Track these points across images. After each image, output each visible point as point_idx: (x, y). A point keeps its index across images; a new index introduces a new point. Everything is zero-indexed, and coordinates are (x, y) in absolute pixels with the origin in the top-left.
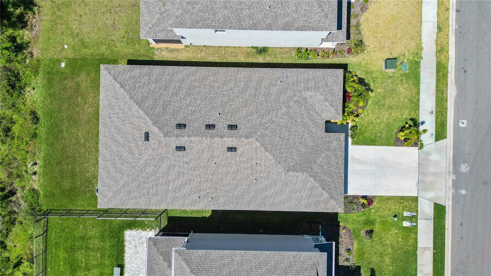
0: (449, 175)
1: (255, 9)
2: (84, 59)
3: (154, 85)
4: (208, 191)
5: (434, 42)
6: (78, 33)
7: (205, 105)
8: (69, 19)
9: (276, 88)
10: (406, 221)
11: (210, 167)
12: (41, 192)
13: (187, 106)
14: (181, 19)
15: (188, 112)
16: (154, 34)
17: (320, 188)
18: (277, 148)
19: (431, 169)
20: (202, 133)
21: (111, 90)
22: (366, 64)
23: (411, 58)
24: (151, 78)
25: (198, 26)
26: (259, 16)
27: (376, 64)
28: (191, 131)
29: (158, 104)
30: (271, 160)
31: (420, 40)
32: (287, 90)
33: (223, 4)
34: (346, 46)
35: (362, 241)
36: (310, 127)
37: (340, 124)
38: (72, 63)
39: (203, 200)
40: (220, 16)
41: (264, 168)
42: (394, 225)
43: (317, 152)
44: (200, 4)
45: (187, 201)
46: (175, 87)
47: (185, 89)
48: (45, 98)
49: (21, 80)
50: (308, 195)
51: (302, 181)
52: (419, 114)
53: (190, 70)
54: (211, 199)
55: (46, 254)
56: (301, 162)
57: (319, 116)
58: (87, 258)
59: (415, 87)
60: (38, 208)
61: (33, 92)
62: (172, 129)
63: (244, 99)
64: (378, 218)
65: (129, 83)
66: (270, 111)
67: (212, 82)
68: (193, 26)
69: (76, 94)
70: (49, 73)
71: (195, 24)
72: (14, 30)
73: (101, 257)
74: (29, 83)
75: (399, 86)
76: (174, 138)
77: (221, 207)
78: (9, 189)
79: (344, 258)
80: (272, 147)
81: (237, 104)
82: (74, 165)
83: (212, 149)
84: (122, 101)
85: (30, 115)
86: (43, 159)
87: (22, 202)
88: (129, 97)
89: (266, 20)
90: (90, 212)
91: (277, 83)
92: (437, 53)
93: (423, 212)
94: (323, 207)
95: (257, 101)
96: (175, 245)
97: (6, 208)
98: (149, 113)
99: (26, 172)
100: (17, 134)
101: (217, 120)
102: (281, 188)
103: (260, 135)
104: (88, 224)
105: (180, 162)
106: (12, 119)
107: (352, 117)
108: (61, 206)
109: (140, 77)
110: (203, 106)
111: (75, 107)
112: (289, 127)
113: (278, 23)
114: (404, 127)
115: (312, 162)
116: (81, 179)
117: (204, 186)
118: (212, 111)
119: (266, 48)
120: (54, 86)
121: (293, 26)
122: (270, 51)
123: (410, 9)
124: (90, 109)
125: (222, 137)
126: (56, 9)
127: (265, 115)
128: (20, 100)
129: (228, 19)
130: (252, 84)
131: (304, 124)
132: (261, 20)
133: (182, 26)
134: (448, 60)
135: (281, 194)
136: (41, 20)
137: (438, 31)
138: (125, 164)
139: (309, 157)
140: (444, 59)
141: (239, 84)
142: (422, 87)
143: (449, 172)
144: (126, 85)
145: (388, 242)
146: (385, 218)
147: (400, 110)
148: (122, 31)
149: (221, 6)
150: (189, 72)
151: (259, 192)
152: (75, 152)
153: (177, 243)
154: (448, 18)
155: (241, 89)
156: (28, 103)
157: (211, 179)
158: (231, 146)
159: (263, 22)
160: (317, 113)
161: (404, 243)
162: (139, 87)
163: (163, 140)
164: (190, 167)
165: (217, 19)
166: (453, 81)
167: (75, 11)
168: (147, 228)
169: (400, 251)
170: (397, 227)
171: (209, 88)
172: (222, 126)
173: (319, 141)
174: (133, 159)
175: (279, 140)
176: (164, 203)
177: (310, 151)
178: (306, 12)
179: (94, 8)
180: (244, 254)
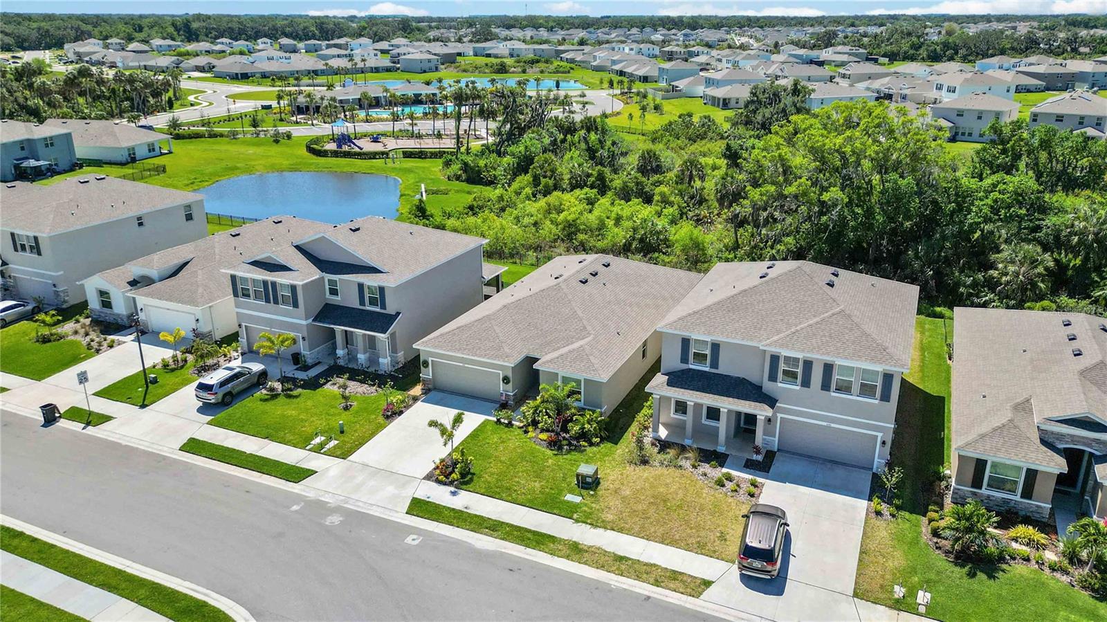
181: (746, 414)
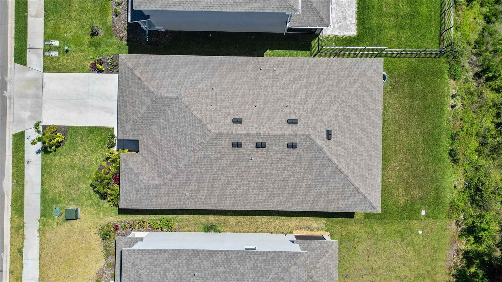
0: (11, 96)
1: (210, 272)
2: (401, 218)
3: (323, 190)
4: (264, 76)
5: (26, 237)
6: (407, 247)
7: (267, 169)
8: (417, 262)
9: (191, 188)
10: (56, 46)
11: (262, 102)
12: (446, 76)
13: (286, 168)
14: (290, 262)
15: (285, 161)
16: (323, 246)
17: (143, 80)
18: (189, 123)
19: (29, 101)
20: (270, 139)
21: (369, 186)
22: (99, 214)
23: (50, 221)
24: (326, 198)
25: (273, 254)
26: (206, 266)
27: (87, 214)
28: (282, 140)
29: (318, 170)
30: (196, 109)
31: (41, 240)
32: (180, 185)
33: (245, 277)
34: (120, 233)
35: (103, 25)
36: (154, 145)
37: (125, 150)
38: (413, 214)
39: (270, 67)
40: (249, 265)
41: (203, 101)
42: (69, 42)
43: (147, 118)
44: (270, 278)
45: (288, 66)
46: (300, 188)
47: (290, 186)
48: (443, 177)
49: (469, 196)
50: (156, 72)
51: (163, 87)
52: (42, 160)
53: (284, 207)
54: (261, 68)
55: (441, 10)
56: (164, 108)
57: (146, 157)
58: (397, 6)
59: (46, 189)
60: (450, 59)
61: (456, 183)
62: (302, 142)
63: (225, 175)
64: (86, 49)
65: (350, 193)
66: (197, 162)
67: (260, 194)
68: (278, 254)
69: (409, 181)
70: (438, 204)
71: (275, 256)
72: (477, 250)
73: (382, 7)
74: (460, 193)
75: (63, 190)
76: (299, 133)
77: (252, 59)
78: (481, 80)
79: (122, 6)
80: (194, 123)
81: (233, 170)
82: (411, 105)
83: (259, 121)
84: (357, 173)
85: (458, 159)
86: (444, 112)
87: (467, 66)
88: (349, 177)
89: (198, 261)
90: (393, 55)
91: (191, 193)
92: (24, 226)
93: (38, 56)
94: (141, 60)
95: (212, 173)
96: (300, 19)
97: (484, 60)
98: (327, 160)
99: (463, 98)
100: (473, 139)
101: (254, 153)
102: (186, 80)
103: (207, 137)
104: (396, 42)
105: (294, 108)
106: (479, 155)
107: (113, 157)
108: (425, 62)
109: (338, 199)
110: (270, 168)
111: (410, 167)
112: (176, 145)
113: (186, 258)
114: (57, 147)
115: (152, 108)
116: (403, 90)
117: (268, 82)
118: (259, 163)
119: (206, 232)
120: (433, 189)
121: (170, 254)
122: (202, 228)
123: (51, 273)
124: (394, 165)
125: (248, 135)
126: (431, 273)
127: (202, 158)
128: (471, 174)
129: (241, 262)
130: (218, 192)
131: (160, 149)
132: (204, 261)
133: (290, 254)
134: (11, 219)
135: (186, 73)
136: (447, 261)
137: (22, 249)
138: (353, 105)
139: (155, 113)
140: (15, 219)
141: (232, 192)
142: (38, 189)
143: (10, 99)
144: (353, 191)
145: (75, 23)
146: (78, 50)
147: (61, 165)
148: (359, 248)
149: (247, 275)
150: (286, 205)
151: (210, 75)
152: (410, 119)
153: (298, 21)
154: (11, 263)
155: (229, 186)
156: (461, 172)
157: (261, 89)
158: (239, 124)
159: (202, 259)
160: (147, 161)
161: (58, 23)
162: (338, 188)
163: (311, 131)
164: (283, 102)
165: (252, 262)
166: (6, 196)
167: (410, 270)
168: (333, 39)
169: (63, 14)
170: (65, 39)
171: (264, 187)
172: (248, 147)
173: (146, 130)
174: (344, 111)
175: (186, 131)
176: (312, 64)
177: (154, 120)
178: (154, 269)
179: (390, 273)
180: (223, 8)
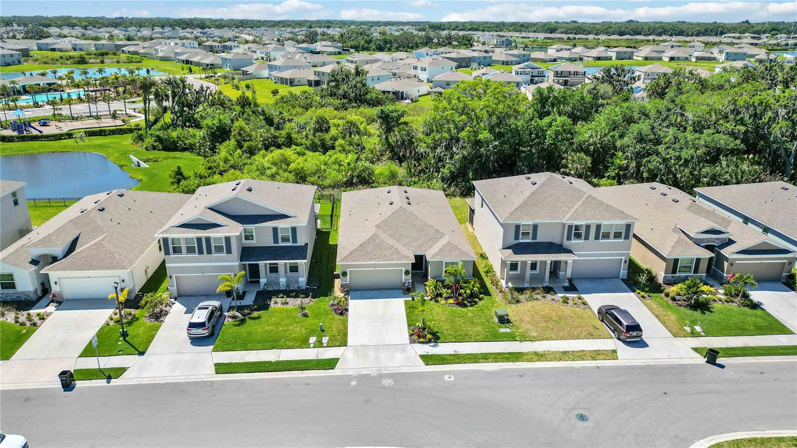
143: (381, 371)
181: (555, 261)
